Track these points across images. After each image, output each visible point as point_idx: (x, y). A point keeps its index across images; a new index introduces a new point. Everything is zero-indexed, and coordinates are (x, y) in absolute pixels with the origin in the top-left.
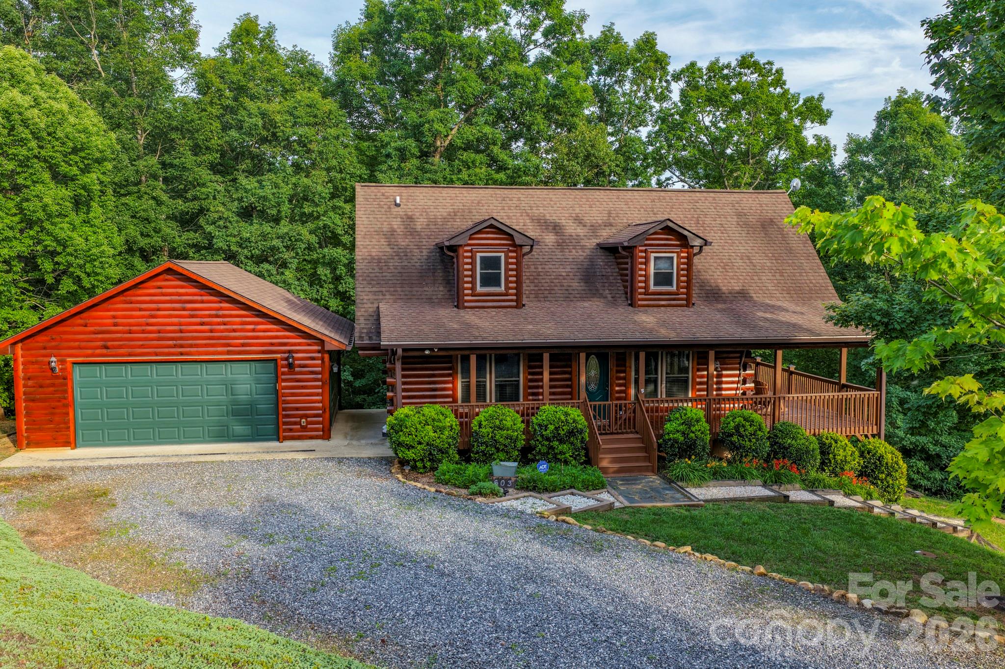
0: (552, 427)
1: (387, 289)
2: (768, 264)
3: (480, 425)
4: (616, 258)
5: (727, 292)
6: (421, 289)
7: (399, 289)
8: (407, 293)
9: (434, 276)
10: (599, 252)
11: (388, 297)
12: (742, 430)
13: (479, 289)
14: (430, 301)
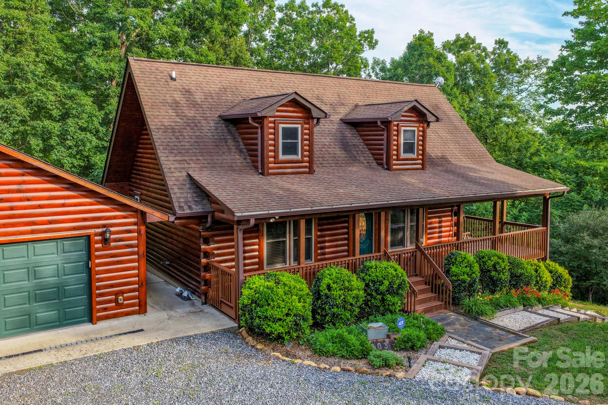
0: (386, 283)
1: (190, 158)
2: (449, 137)
3: (329, 288)
4: (358, 131)
5: (434, 157)
6: (220, 158)
7: (200, 158)
8: (209, 161)
9: (227, 145)
10: (344, 126)
11: (193, 165)
12: (497, 266)
13: (281, 157)
14: (231, 168)
